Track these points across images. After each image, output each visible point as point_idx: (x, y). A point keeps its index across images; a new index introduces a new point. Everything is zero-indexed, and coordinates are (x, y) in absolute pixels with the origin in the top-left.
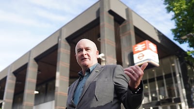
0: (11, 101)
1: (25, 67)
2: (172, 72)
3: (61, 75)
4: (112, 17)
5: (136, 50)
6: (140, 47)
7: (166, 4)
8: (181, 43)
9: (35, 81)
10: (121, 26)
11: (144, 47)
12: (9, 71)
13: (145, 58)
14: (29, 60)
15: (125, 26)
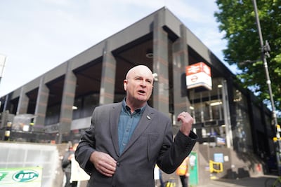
0: (44, 115)
1: (62, 78)
2: (219, 93)
3: (106, 91)
4: (166, 34)
5: (189, 72)
6: (193, 68)
7: (218, 22)
8: (230, 64)
9: (73, 95)
10: (174, 44)
11: (198, 69)
12: (41, 81)
13: (198, 81)
14: (67, 71)
15: (179, 44)
